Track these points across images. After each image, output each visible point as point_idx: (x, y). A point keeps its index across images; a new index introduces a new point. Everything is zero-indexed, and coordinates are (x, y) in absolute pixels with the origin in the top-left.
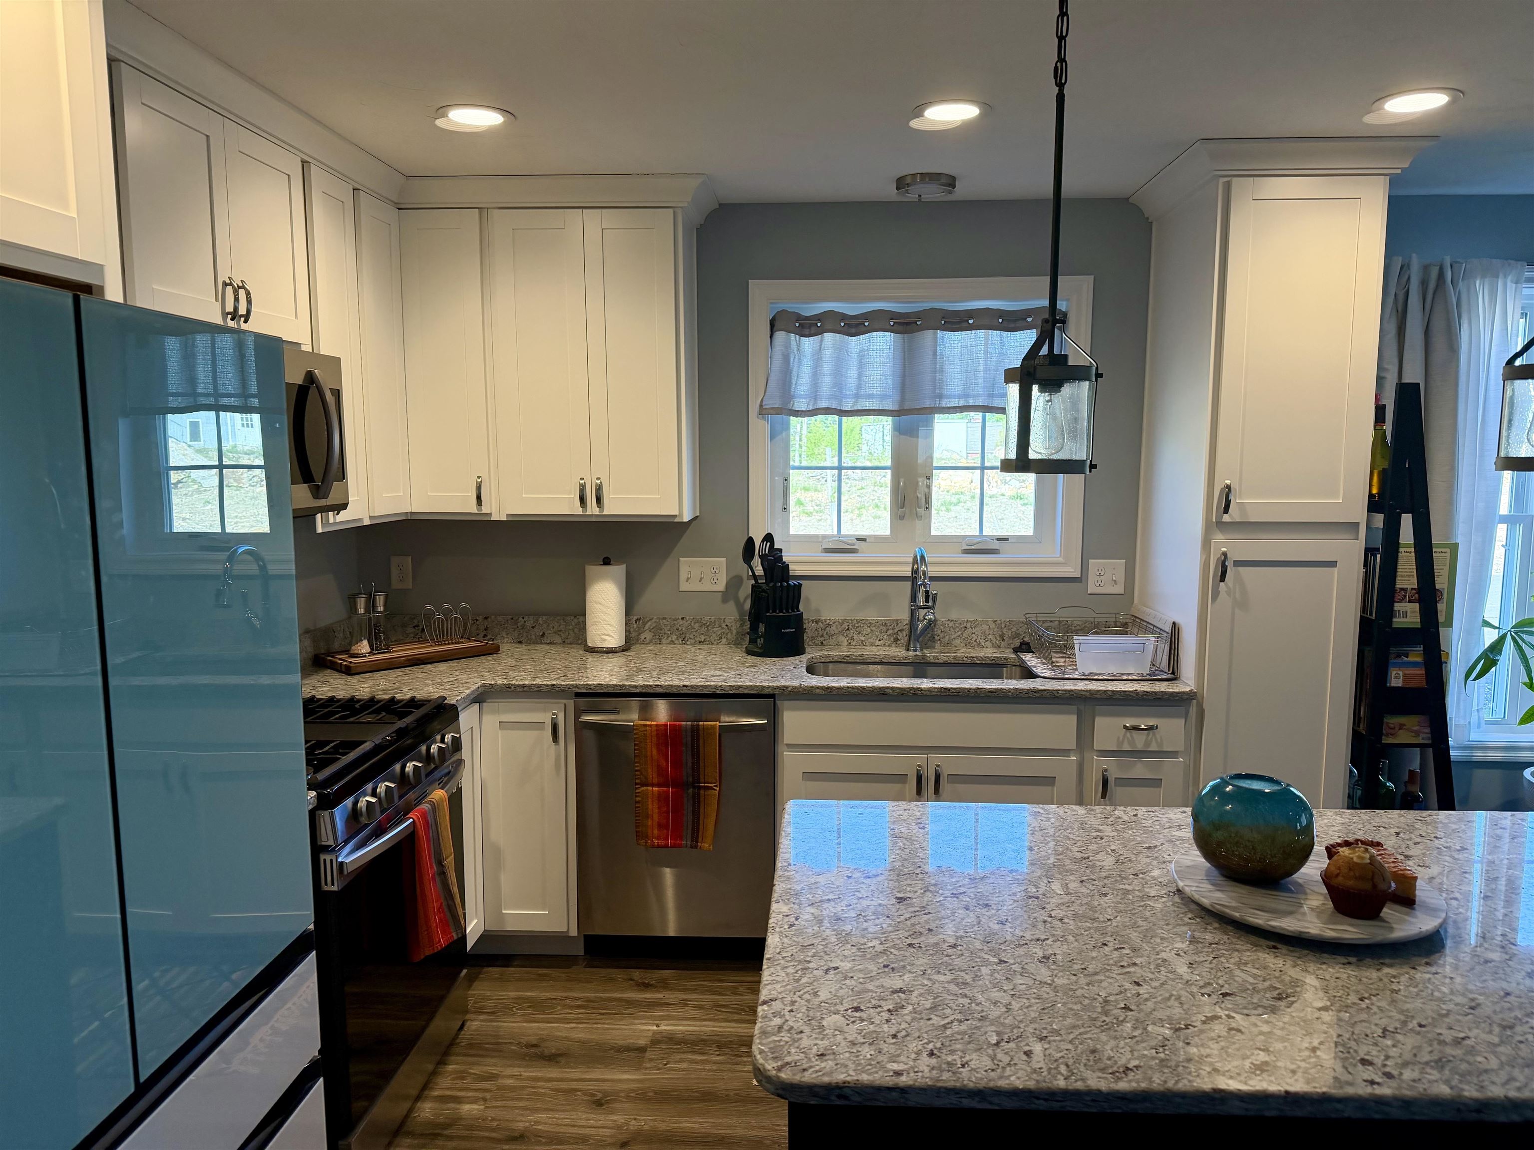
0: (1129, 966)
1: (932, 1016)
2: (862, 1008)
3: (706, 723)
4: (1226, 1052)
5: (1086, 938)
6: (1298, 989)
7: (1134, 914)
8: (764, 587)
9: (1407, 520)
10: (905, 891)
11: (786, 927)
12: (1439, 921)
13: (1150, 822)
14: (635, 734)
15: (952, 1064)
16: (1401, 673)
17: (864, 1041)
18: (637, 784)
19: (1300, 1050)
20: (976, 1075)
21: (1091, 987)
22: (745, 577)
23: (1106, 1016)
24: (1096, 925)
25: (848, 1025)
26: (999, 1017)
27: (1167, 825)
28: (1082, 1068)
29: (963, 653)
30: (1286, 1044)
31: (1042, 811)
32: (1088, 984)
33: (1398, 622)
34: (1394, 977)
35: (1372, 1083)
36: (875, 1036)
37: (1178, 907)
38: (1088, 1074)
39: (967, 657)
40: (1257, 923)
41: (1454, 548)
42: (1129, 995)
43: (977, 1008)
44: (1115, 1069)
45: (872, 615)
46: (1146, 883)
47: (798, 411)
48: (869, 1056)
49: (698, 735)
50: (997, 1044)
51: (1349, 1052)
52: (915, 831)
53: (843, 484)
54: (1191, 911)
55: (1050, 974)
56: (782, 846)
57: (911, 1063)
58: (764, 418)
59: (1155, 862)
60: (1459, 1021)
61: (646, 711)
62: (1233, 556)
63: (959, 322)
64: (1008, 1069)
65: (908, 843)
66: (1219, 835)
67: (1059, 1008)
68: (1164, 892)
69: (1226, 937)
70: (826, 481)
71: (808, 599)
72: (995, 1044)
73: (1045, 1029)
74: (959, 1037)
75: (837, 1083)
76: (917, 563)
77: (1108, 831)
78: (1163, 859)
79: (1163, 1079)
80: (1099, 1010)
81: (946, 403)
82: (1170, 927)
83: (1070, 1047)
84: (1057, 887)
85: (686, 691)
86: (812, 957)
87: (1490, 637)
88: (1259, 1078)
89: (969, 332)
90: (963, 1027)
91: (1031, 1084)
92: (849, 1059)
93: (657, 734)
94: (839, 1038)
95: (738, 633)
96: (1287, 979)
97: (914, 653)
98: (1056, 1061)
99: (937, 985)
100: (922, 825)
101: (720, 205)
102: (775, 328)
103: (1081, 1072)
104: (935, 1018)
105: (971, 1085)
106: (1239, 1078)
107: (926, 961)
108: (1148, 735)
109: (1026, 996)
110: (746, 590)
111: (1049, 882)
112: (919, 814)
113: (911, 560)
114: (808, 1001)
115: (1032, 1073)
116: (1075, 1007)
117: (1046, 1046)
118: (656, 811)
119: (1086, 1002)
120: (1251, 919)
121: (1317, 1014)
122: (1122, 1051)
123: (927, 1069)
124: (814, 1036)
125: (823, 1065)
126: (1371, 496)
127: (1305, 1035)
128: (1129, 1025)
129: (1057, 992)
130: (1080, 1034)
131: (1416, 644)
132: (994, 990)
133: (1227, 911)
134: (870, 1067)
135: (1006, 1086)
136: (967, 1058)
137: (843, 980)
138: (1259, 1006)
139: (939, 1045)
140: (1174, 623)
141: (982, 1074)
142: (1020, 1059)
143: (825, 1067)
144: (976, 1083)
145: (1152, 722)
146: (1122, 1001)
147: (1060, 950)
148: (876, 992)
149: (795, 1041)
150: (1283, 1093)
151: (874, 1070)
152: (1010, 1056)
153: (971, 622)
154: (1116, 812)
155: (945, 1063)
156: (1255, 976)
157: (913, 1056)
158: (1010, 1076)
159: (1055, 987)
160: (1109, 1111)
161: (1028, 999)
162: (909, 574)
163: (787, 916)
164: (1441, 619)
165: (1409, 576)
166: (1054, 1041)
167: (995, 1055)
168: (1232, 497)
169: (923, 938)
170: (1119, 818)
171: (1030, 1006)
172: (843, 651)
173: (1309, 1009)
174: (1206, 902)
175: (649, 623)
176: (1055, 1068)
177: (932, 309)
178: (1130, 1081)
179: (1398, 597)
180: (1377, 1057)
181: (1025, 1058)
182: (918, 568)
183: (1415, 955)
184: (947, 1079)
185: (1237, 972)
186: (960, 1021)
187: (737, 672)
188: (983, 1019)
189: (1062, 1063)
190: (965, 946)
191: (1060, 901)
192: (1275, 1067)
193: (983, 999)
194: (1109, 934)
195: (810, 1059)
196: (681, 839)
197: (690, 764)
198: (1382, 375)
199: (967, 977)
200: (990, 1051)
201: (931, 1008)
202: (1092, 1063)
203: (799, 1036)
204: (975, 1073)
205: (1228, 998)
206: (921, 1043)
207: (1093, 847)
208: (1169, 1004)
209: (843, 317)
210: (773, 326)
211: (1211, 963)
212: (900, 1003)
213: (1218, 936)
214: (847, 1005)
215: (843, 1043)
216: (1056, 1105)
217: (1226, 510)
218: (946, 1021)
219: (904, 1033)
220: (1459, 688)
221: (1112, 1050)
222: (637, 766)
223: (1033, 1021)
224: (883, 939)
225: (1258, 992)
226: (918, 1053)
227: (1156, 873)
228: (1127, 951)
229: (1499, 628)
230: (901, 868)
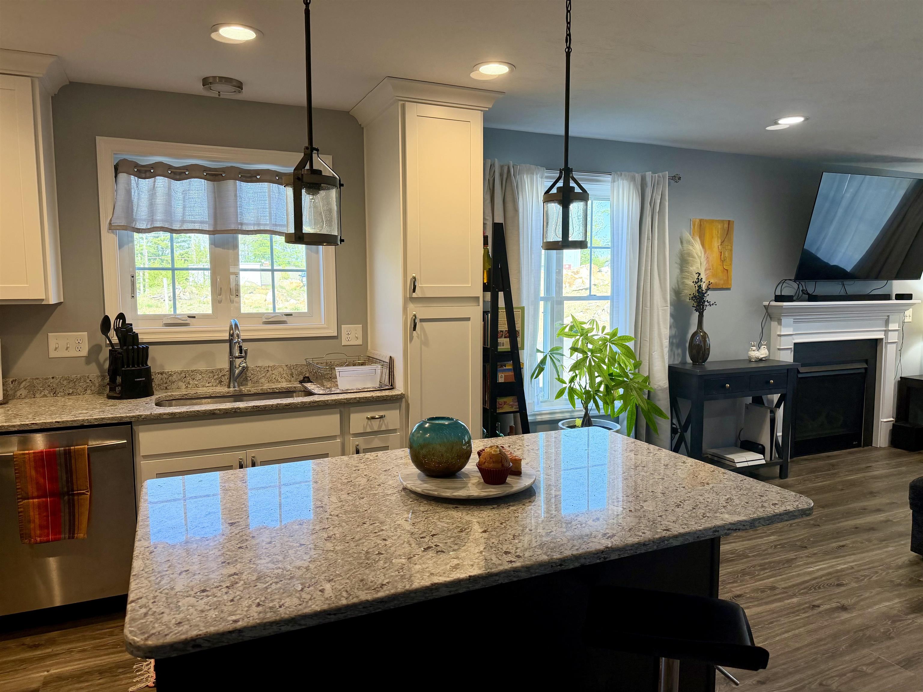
0: (379, 532)
1: (258, 584)
2: (208, 589)
3: (76, 447)
4: (437, 564)
5: (353, 522)
6: (470, 525)
7: (379, 505)
8: (120, 351)
9: (501, 295)
10: (235, 519)
11: (147, 554)
12: (532, 481)
13: (385, 458)
14: (15, 461)
15: (273, 607)
16: (503, 375)
17: (210, 608)
18: (18, 499)
19: (474, 554)
20: (290, 610)
21: (358, 547)
22: (103, 345)
23: (368, 560)
24: (358, 514)
25: (198, 601)
26: (302, 575)
27: (395, 458)
28: (356, 591)
29: (267, 386)
30: (467, 553)
31: (322, 462)
32: (356, 546)
33: (501, 348)
34: (516, 510)
35: (511, 562)
36: (218, 603)
37: (404, 497)
38: (360, 593)
39: (269, 389)
40: (447, 496)
41: (523, 309)
42: (380, 546)
43: (287, 573)
44: (376, 586)
45: (202, 366)
46: (386, 488)
47: (139, 229)
48: (214, 616)
49: (70, 456)
50: (302, 590)
51: (498, 550)
52: (239, 485)
53: (177, 302)
54: (411, 498)
55: (333, 545)
56: (141, 508)
57: (245, 613)
58: (113, 232)
59: (389, 477)
60: (547, 525)
61: (24, 444)
62: (419, 317)
63: (251, 177)
64: (310, 602)
65: (235, 492)
66: (424, 452)
67: (339, 562)
68: (396, 491)
69: (431, 507)
70: (164, 300)
71: (154, 359)
72: (300, 590)
73: (332, 575)
74: (277, 591)
75: (192, 637)
76: (233, 330)
77: (362, 466)
78: (394, 475)
79: (403, 585)
80: (364, 558)
81: (245, 228)
82: (400, 508)
83: (348, 581)
84: (334, 499)
85: (58, 426)
86: (169, 567)
87: (540, 357)
88: (455, 572)
89: (258, 183)
90: (279, 585)
91: (325, 607)
92: (200, 621)
93: (34, 460)
94: (192, 610)
95: (100, 385)
96: (464, 521)
97: (234, 389)
98: (340, 590)
99: (259, 566)
100: (244, 481)
101: (70, 82)
102: (118, 171)
103: (355, 593)
104: (260, 584)
105: (286, 616)
106: (445, 575)
107: (252, 554)
108: (380, 421)
109: (318, 560)
110: (105, 353)
111: (329, 498)
112: (242, 475)
113: (228, 329)
114: (167, 594)
115: (325, 601)
116: (349, 559)
117: (333, 584)
118: (37, 516)
119: (356, 555)
120: (443, 494)
121: (481, 535)
122: (379, 576)
123: (256, 615)
124: (172, 613)
125: (180, 629)
126: (484, 284)
127: (476, 546)
128: (381, 562)
129: (338, 554)
130: (353, 573)
131: (509, 360)
132: (298, 561)
133: (431, 492)
134: (215, 622)
135: (310, 612)
136: (283, 601)
137: (193, 576)
138: (452, 537)
139: (263, 599)
140: (391, 357)
141: (293, 608)
142: (317, 595)
143: (182, 630)
144: (289, 614)
145: (382, 413)
146: (377, 550)
147: (337, 532)
148: (217, 579)
149: (157, 619)
150: (468, 577)
151: (219, 623)
152: (310, 594)
153: (271, 367)
154: (366, 456)
155: (268, 608)
156: (448, 523)
157: (246, 609)
158: (311, 605)
159: (336, 552)
160: (373, 612)
161: (320, 561)
162: (227, 338)
163: (148, 547)
164: (519, 346)
165: (504, 324)
166: (338, 580)
167: (301, 596)
168: (416, 284)
169: (248, 542)
170: (368, 458)
171: (322, 565)
172: (183, 391)
173: (477, 534)
174: (419, 490)
175: (24, 383)
176: (339, 595)
177: (232, 167)
178: (385, 591)
179: (499, 335)
180: (512, 549)
181: (320, 593)
182: (233, 333)
183: (524, 499)
184: (270, 617)
185: (439, 523)
186: (276, 583)
187: (101, 410)
188: (292, 578)
189: (344, 591)
190: (277, 541)
191: (337, 506)
192: (463, 565)
193: (291, 567)
194: (366, 518)
195: (170, 628)
196: (60, 533)
197: (64, 478)
198: (485, 222)
199: (279, 557)
200: (298, 595)
201: (257, 579)
202: (361, 587)
203: (161, 616)
204: (288, 609)
205: (435, 536)
206: (250, 600)
207: (355, 475)
208: (403, 546)
209: (170, 167)
210: (117, 169)
211: (424, 521)
212: (235, 581)
213: (427, 507)
214: (196, 590)
215: (195, 613)
216: (341, 617)
217: (414, 291)
218: (267, 585)
219: (238, 597)
220: (529, 384)
221: (373, 577)
222: (18, 485)
223: (324, 572)
224: (221, 548)
225: (450, 530)
226: (249, 606)
227: (390, 482)
228: (378, 524)
229: (543, 352)
230: (231, 506)
